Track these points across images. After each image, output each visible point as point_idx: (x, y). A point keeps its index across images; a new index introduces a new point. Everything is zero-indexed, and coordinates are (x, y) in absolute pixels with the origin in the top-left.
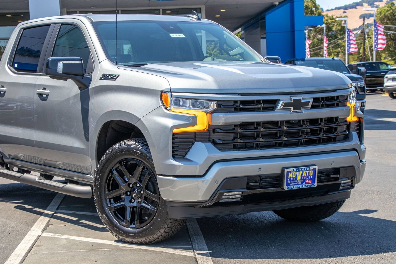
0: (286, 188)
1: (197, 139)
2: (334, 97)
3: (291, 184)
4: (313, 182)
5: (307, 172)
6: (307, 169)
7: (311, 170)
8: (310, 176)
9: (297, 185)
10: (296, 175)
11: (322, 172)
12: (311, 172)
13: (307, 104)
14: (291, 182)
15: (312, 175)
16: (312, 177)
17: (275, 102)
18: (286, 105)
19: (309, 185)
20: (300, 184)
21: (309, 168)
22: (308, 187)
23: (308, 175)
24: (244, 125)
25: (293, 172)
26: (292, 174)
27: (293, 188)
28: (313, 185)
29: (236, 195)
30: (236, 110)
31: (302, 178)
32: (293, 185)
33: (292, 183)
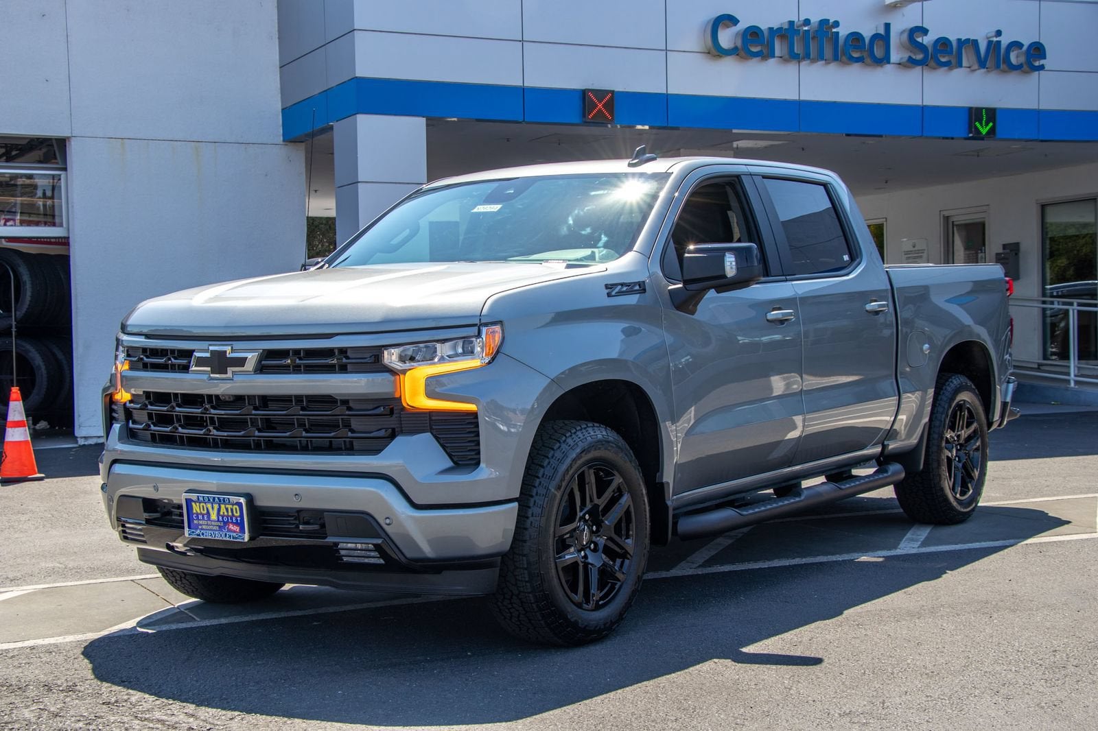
0: (186, 532)
3: (200, 527)
4: (242, 530)
5: (227, 506)
6: (224, 501)
7: (234, 504)
8: (236, 517)
9: (210, 530)
10: (207, 509)
12: (236, 509)
14: (201, 522)
16: (239, 519)
19: (233, 536)
20: (216, 530)
21: (229, 499)
22: (232, 539)
23: (230, 514)
25: (200, 503)
26: (200, 507)
27: (202, 537)
28: (240, 536)
29: (138, 530)
31: (220, 518)
32: (203, 529)
33: (201, 525)
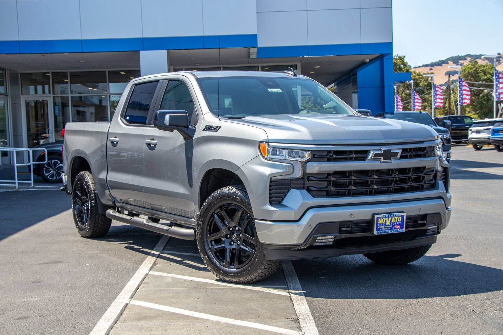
0: (376, 233)
1: (292, 186)
2: (421, 148)
3: (381, 229)
4: (402, 227)
5: (396, 218)
6: (395, 216)
7: (400, 216)
8: (399, 222)
9: (386, 230)
10: (386, 220)
11: (411, 218)
12: (400, 218)
13: (396, 154)
14: (381, 227)
15: (401, 221)
16: (400, 222)
17: (366, 152)
18: (376, 155)
19: (398, 231)
20: (389, 230)
21: (398, 214)
22: (397, 232)
23: (396, 221)
24: (337, 173)
25: (383, 218)
26: (382, 220)
27: (383, 233)
28: (401, 230)
29: (329, 239)
30: (329, 160)
31: (391, 224)
32: (383, 230)
33: (381, 228)
